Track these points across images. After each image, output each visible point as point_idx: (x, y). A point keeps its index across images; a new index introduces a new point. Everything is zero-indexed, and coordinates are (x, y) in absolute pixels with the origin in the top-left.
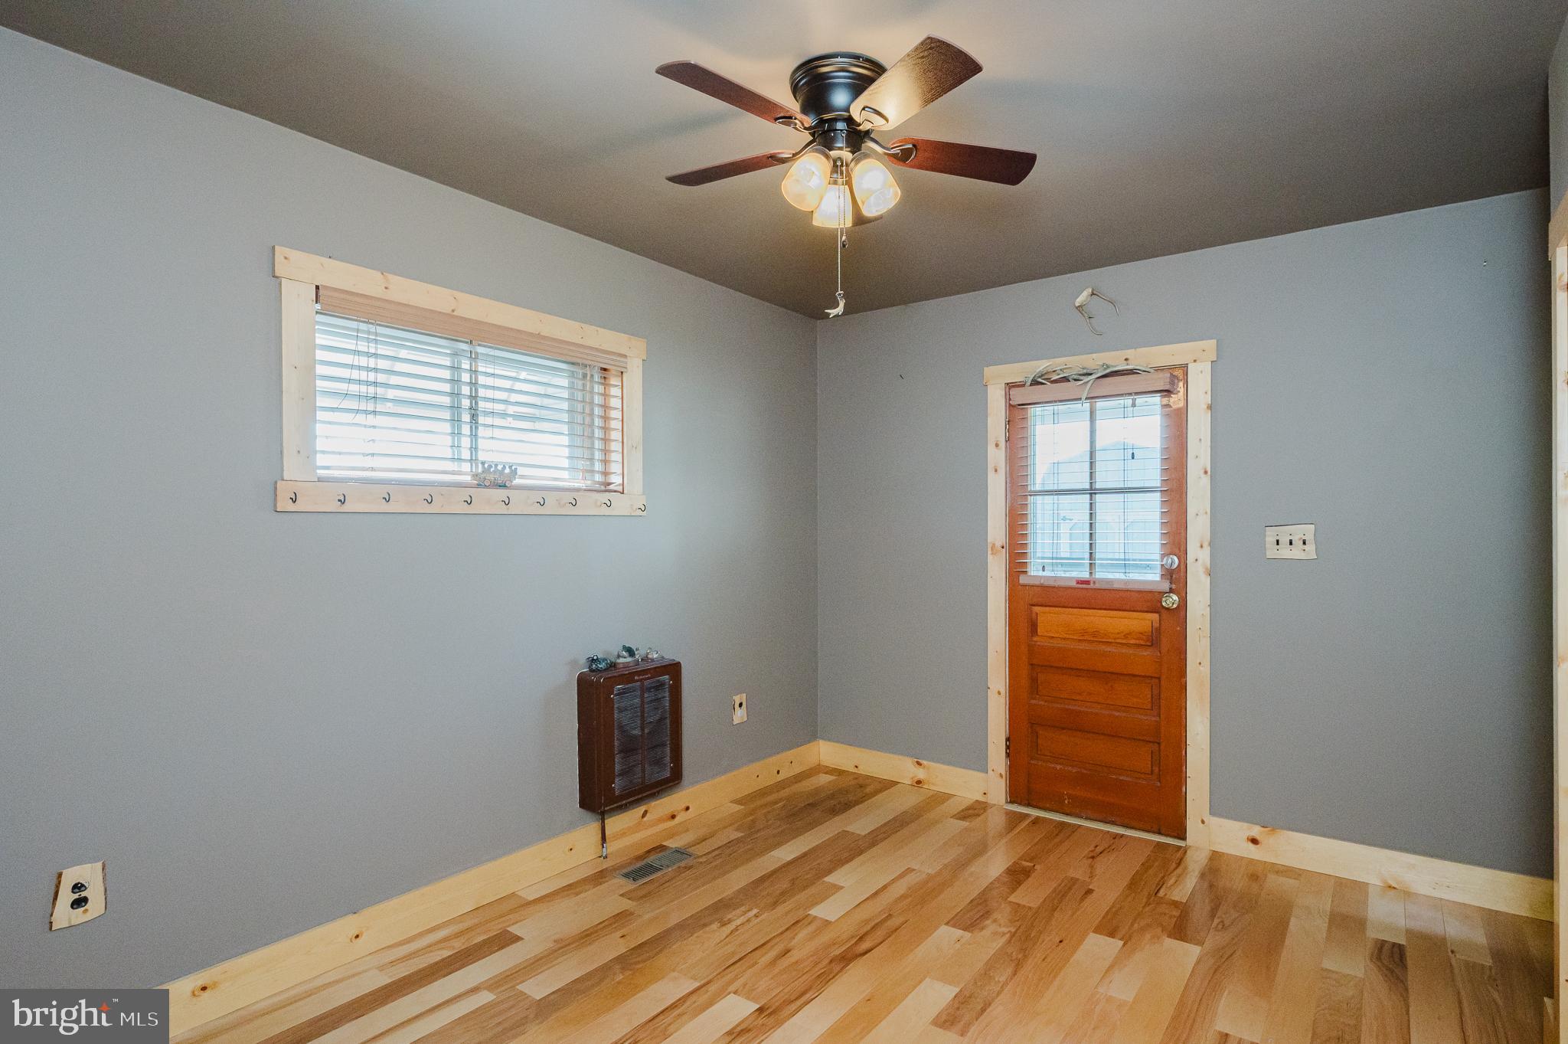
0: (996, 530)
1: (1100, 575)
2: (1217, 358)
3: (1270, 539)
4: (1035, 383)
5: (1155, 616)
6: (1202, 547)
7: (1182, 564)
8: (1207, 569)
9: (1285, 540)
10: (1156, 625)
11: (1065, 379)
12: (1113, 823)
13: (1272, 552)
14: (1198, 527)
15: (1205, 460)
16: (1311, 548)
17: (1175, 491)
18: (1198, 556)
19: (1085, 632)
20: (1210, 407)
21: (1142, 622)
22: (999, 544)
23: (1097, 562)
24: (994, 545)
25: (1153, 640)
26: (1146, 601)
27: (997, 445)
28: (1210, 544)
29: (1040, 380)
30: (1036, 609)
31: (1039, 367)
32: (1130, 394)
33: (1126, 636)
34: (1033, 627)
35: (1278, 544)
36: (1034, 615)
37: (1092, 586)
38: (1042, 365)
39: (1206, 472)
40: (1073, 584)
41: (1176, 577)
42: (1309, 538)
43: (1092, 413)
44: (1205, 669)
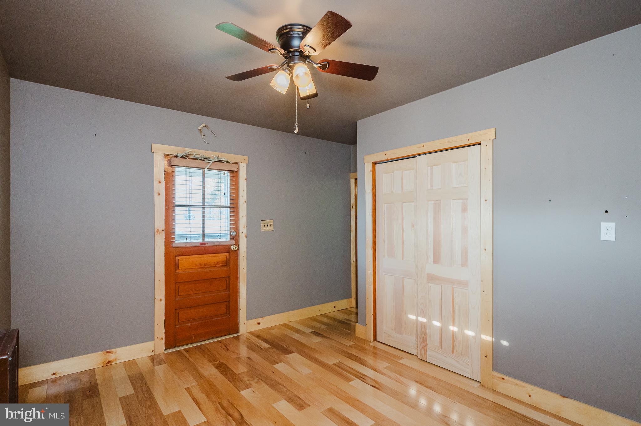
0: (159, 223)
1: (206, 240)
2: (248, 163)
3: (262, 225)
4: (182, 157)
5: (227, 254)
6: (244, 228)
7: (237, 234)
8: (246, 235)
9: (266, 225)
10: (228, 257)
11: (196, 159)
12: (212, 338)
13: (263, 229)
14: (243, 221)
15: (245, 198)
16: (272, 227)
17: (234, 208)
18: (243, 231)
19: (200, 265)
20: (246, 179)
21: (223, 257)
22: (161, 229)
23: (205, 235)
24: (158, 229)
25: (226, 263)
26: (226, 249)
27: (160, 182)
28: (246, 227)
29: (184, 156)
30: (177, 258)
31: (187, 151)
32: (223, 170)
33: (217, 263)
34: (177, 266)
35: (264, 226)
36: (177, 261)
37: (206, 245)
38: (188, 150)
39: (245, 202)
40: (199, 245)
41: (235, 239)
42: (272, 224)
43: (204, 174)
44: (245, 271)
